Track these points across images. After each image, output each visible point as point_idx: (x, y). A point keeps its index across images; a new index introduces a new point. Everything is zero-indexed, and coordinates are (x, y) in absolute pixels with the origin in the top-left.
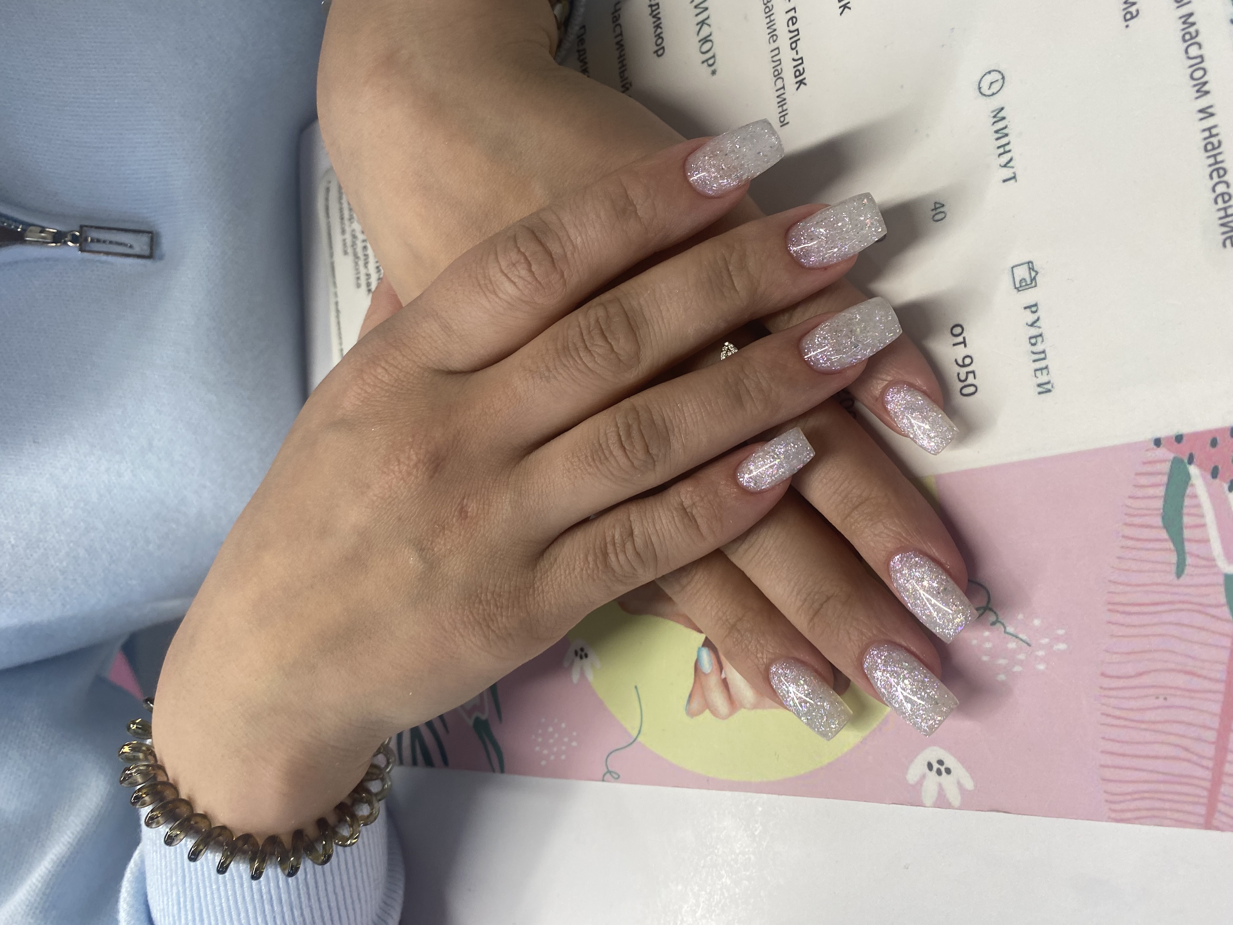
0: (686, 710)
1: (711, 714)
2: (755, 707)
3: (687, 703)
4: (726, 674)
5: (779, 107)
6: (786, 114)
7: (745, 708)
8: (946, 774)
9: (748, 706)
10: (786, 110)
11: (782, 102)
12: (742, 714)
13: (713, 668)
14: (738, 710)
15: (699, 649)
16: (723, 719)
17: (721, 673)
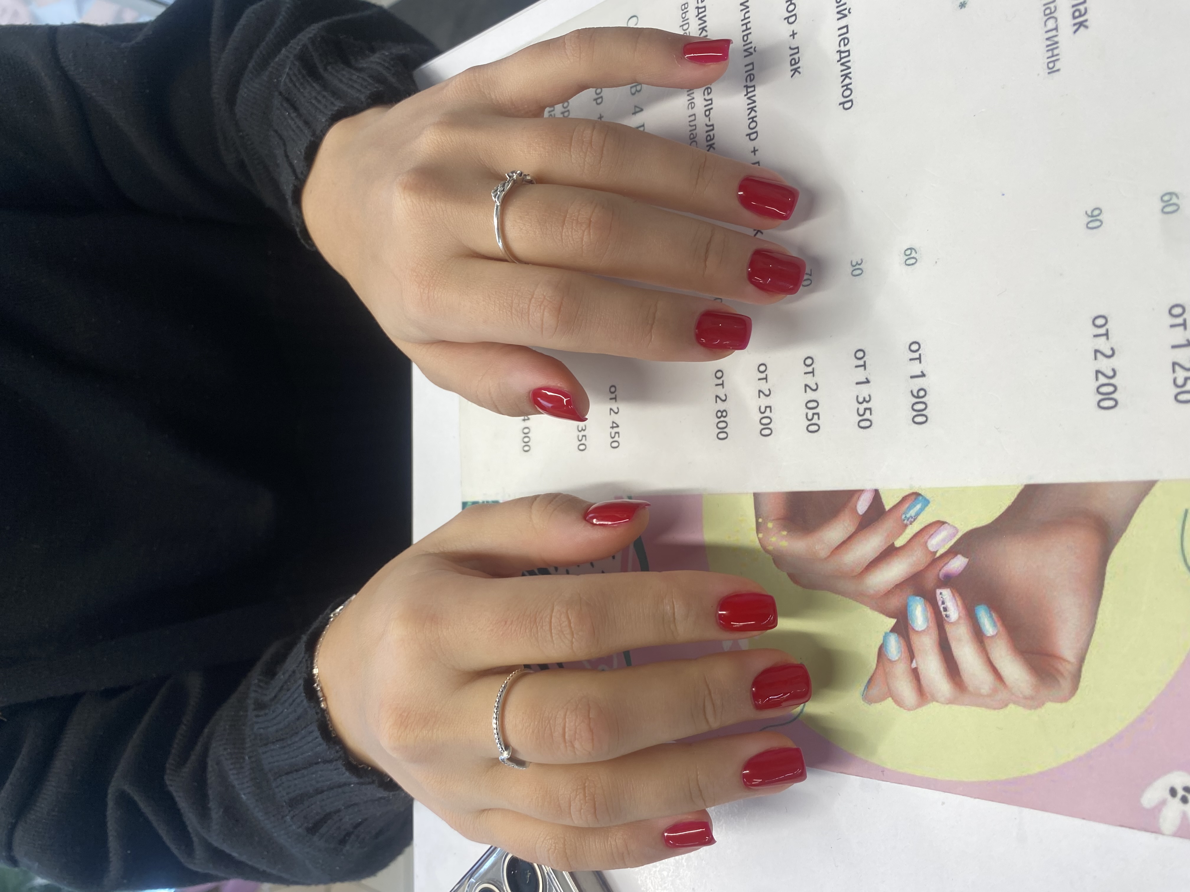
0: (862, 695)
1: (893, 703)
2: (950, 702)
3: (865, 689)
4: (917, 665)
5: (1048, 51)
6: (1057, 60)
7: (937, 701)
9: (942, 699)
10: (1057, 55)
11: (1052, 45)
12: (932, 708)
13: (901, 656)
14: (929, 703)
15: (886, 634)
16: (909, 710)
17: (912, 661)
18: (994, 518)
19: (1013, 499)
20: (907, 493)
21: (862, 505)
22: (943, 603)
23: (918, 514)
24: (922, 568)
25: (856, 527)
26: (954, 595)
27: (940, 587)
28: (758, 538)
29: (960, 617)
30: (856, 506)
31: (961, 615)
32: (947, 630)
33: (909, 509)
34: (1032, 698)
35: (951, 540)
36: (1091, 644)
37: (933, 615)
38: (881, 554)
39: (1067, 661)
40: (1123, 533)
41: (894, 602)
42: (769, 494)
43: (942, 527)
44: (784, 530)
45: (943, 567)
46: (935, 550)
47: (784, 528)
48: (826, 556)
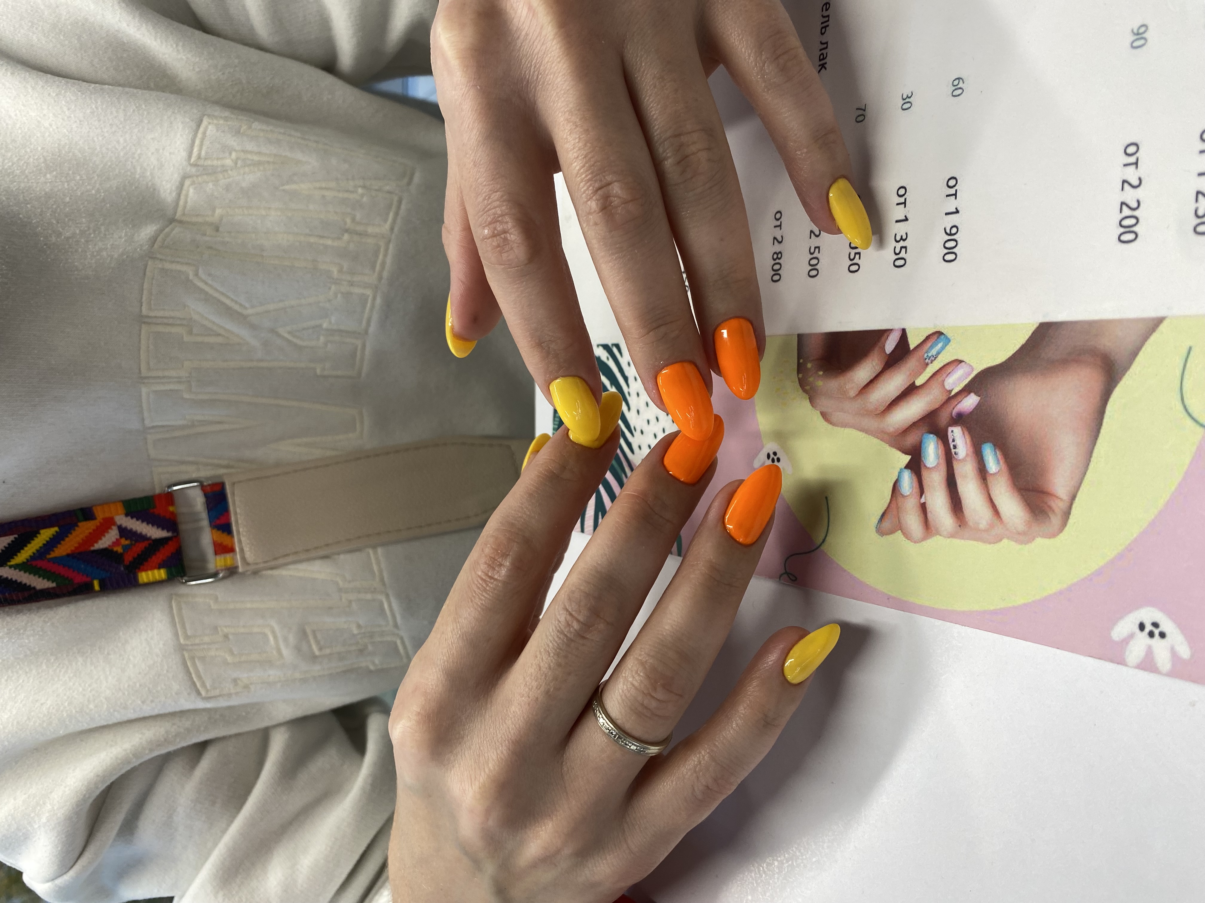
0: (876, 528)
1: (902, 536)
2: (952, 536)
3: (879, 521)
4: (926, 500)
7: (940, 535)
8: (1159, 637)
9: (945, 533)
12: (936, 541)
13: (913, 490)
14: (933, 536)
15: (901, 469)
16: (915, 542)
17: (921, 496)
18: (1008, 357)
19: (1027, 337)
20: (931, 332)
21: (890, 345)
22: (953, 441)
23: (938, 353)
24: (937, 407)
25: (883, 366)
26: (964, 433)
27: (951, 425)
28: (798, 378)
29: (967, 455)
30: (884, 346)
31: (968, 452)
32: (955, 467)
33: (932, 347)
34: (1024, 533)
35: (966, 378)
36: (1084, 482)
37: (944, 452)
38: (902, 392)
39: (1059, 498)
40: (1126, 371)
41: (911, 440)
42: (811, 335)
43: (959, 366)
44: (820, 370)
45: (957, 405)
46: (950, 389)
47: (821, 368)
48: (854, 395)
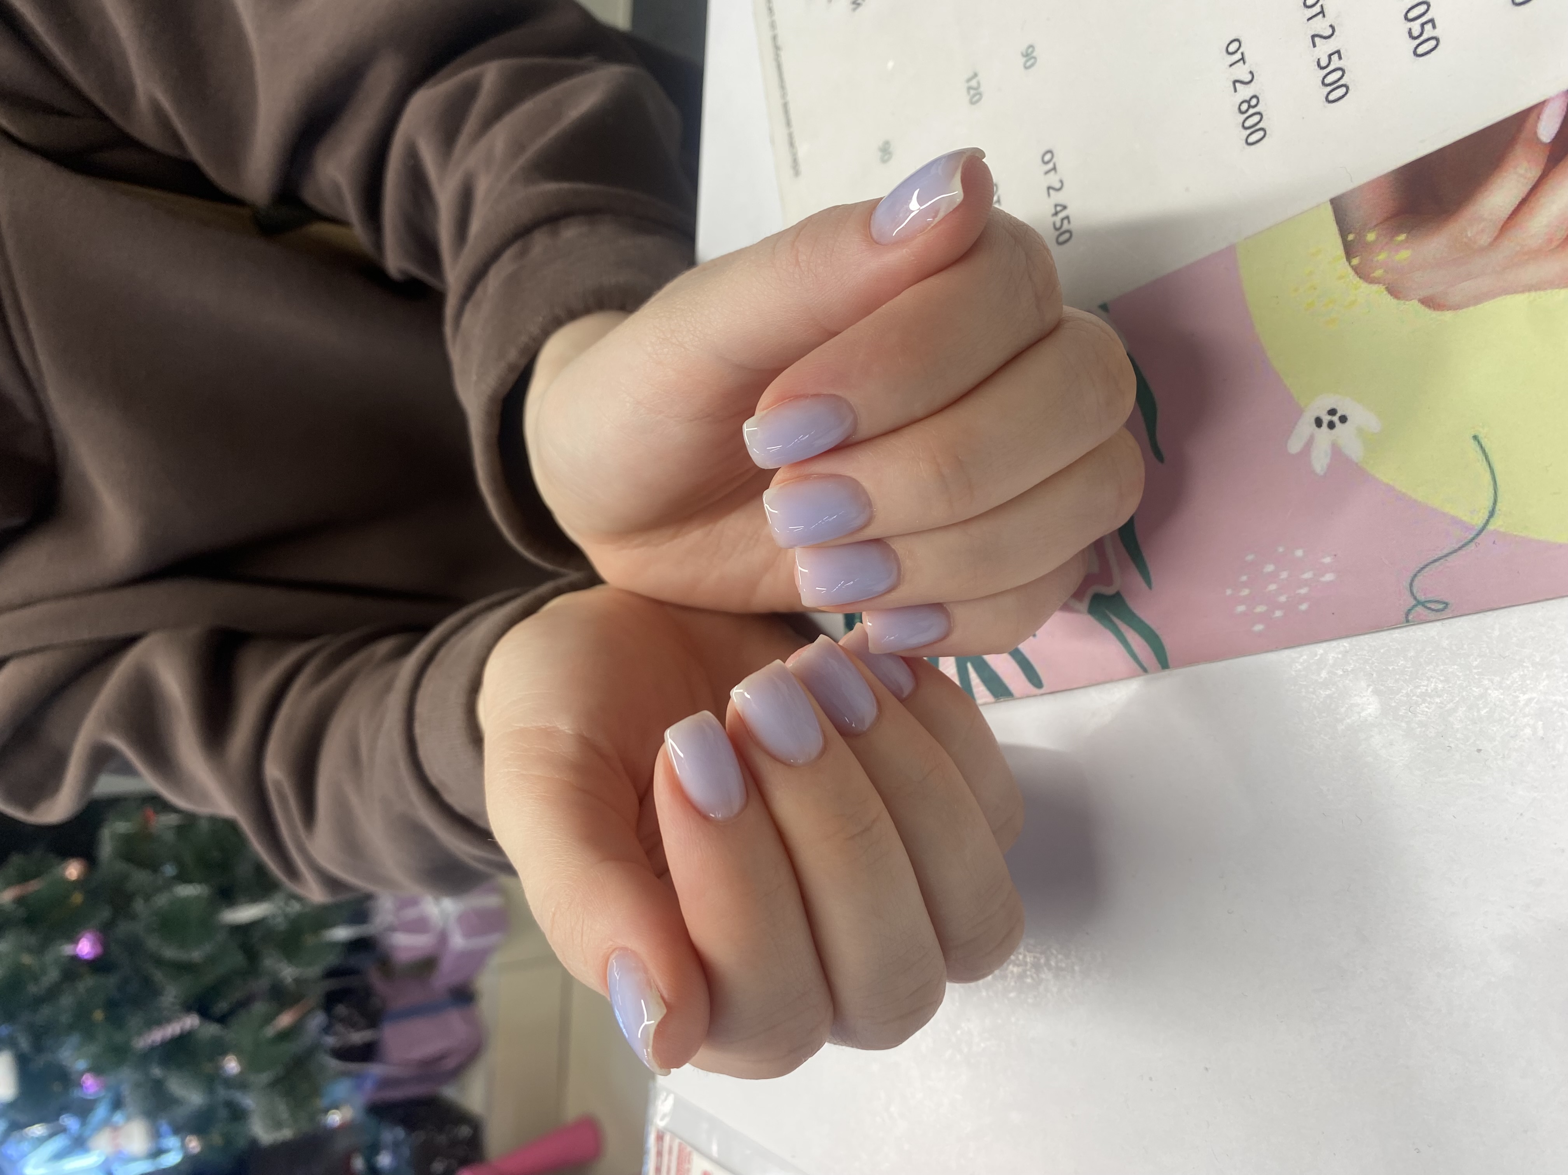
21: (1548, 127)
25: (1543, 166)
28: (1352, 267)
30: (1535, 133)
42: (1360, 189)
44: (1398, 233)
47: (1399, 230)
48: (1489, 240)
